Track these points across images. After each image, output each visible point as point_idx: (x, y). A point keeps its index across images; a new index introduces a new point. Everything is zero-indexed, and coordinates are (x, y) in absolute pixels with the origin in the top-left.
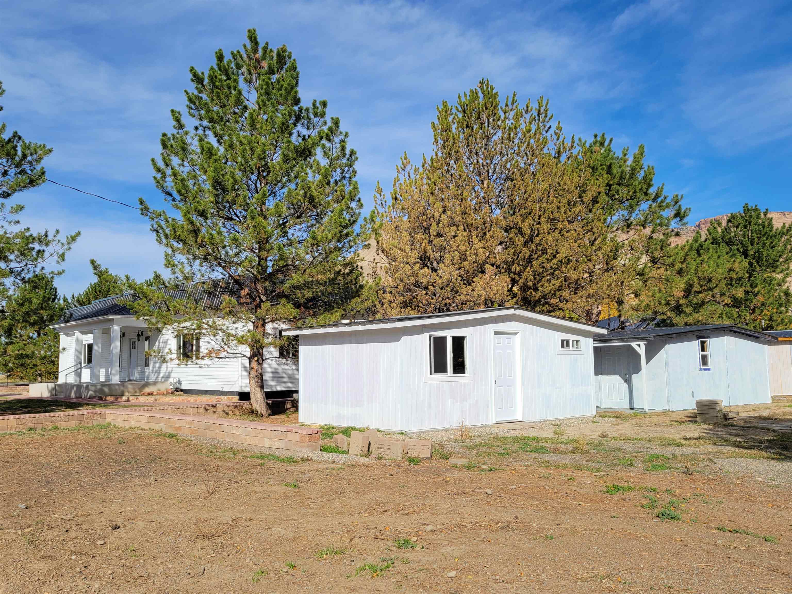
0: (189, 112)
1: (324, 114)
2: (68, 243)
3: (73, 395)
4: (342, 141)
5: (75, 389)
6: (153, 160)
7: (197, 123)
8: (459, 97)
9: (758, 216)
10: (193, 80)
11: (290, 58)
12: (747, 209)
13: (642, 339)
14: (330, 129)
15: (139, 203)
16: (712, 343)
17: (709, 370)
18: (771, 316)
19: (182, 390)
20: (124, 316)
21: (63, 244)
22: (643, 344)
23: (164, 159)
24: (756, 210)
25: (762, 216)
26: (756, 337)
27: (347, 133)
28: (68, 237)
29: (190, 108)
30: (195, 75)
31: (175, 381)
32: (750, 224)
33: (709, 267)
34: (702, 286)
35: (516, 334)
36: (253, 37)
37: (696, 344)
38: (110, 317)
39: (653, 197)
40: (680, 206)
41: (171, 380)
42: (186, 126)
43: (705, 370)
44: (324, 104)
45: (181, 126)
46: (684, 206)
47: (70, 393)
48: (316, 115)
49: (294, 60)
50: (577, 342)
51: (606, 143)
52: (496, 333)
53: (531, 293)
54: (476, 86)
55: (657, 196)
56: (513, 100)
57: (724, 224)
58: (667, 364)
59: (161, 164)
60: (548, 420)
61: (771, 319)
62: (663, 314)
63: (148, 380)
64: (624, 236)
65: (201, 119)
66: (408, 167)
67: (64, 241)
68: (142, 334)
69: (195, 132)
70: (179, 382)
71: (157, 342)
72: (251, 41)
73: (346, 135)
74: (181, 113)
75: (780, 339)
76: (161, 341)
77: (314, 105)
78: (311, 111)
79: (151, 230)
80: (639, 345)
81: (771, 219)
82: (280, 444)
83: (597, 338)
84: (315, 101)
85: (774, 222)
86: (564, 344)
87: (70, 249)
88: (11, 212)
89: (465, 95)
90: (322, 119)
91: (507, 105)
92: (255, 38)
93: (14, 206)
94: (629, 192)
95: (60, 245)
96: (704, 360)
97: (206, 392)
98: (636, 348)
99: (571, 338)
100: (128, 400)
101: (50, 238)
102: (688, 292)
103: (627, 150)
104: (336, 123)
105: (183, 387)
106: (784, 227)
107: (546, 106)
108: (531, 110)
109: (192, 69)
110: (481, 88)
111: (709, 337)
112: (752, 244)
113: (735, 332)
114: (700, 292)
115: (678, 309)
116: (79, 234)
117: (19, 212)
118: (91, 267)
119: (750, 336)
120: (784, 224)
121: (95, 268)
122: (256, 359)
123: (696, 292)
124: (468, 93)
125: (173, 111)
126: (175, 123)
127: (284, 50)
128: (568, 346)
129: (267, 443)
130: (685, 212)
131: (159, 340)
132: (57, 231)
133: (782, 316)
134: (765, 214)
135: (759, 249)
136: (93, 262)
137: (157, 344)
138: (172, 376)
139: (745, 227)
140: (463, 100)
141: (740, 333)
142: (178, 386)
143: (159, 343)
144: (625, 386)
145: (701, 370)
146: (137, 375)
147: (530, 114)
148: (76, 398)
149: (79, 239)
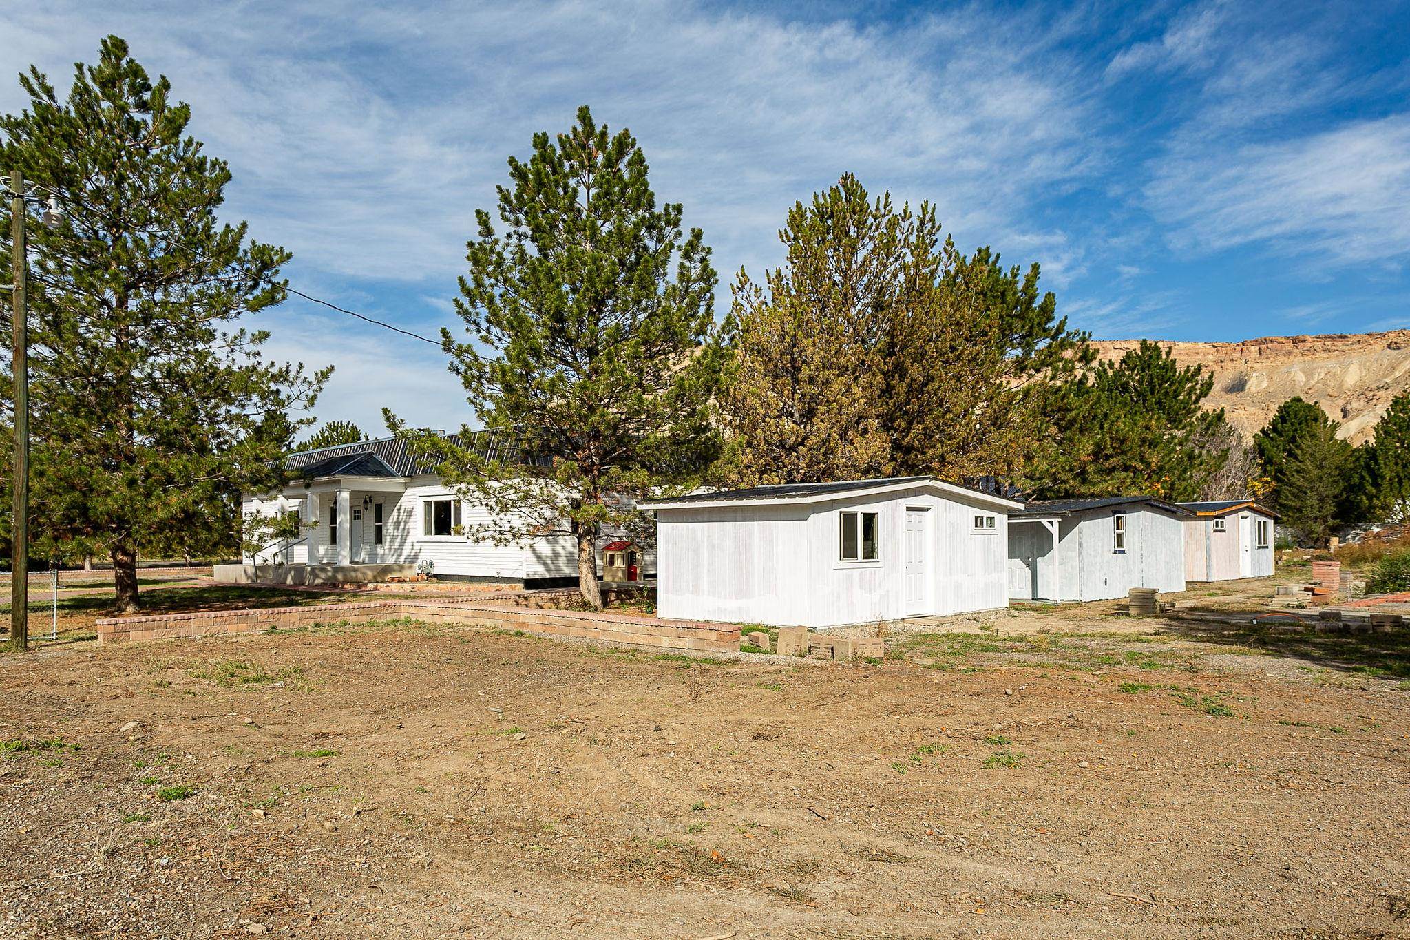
0: (502, 215)
1: (679, 220)
2: (319, 382)
3: (289, 581)
4: (703, 260)
5: (293, 573)
6: (461, 279)
7: (511, 229)
8: (816, 197)
9: (1159, 356)
10: (512, 175)
11: (633, 146)
12: (1144, 346)
13: (1056, 515)
14: (690, 244)
15: (440, 335)
16: (1130, 519)
17: (1123, 552)
18: (1173, 484)
19: (436, 576)
20: (354, 477)
21: (310, 383)
22: (1056, 521)
23: (475, 279)
24: (1156, 348)
25: (1164, 357)
26: (1174, 512)
27: (709, 249)
28: (316, 374)
29: (503, 209)
30: (516, 168)
31: (425, 563)
32: (1149, 366)
33: (1125, 425)
34: (1114, 448)
35: (928, 509)
36: (584, 116)
37: (1110, 521)
38: (339, 477)
39: (1052, 333)
40: (1088, 346)
41: (419, 562)
42: (496, 232)
43: (1120, 552)
44: (679, 209)
45: (488, 232)
46: (1093, 345)
47: (286, 579)
48: (668, 223)
49: (639, 149)
50: (991, 518)
51: (991, 260)
52: (909, 509)
53: (916, 456)
54: (836, 182)
55: (1059, 330)
56: (886, 202)
57: (1117, 365)
58: (1081, 545)
59: (471, 285)
60: (961, 614)
61: (1172, 488)
62: (1066, 482)
63: (382, 562)
64: (1014, 383)
65: (518, 223)
66: (748, 286)
67: (312, 378)
68: (371, 501)
69: (506, 241)
70: (431, 564)
71: (395, 511)
72: (584, 123)
73: (709, 251)
74: (490, 215)
75: (1198, 514)
76: (402, 511)
77: (666, 210)
78: (663, 218)
79: (449, 369)
80: (1051, 523)
81: (1174, 361)
82: (687, 644)
83: (1012, 514)
84: (667, 205)
85: (1177, 365)
86: (979, 521)
87: (321, 389)
88: (253, 341)
89: (824, 195)
90: (676, 230)
91: (877, 209)
92: (590, 119)
93: (256, 333)
94: (1023, 326)
95: (306, 384)
96: (1119, 539)
97: (472, 579)
98: (1048, 526)
99: (986, 514)
100: (376, 589)
101: (292, 374)
102: (1098, 454)
103: (1018, 270)
104: (698, 235)
105: (436, 571)
106: (1188, 370)
107: (932, 214)
108: (911, 216)
109: (512, 160)
110: (844, 185)
111: (1125, 513)
112: (1152, 393)
113: (1152, 506)
114: (1112, 456)
115: (1083, 476)
116: (331, 369)
117: (263, 341)
118: (383, 418)
119: (1167, 510)
120: (1188, 366)
121: (388, 419)
122: (588, 538)
123: (1106, 455)
124: (828, 192)
125: (478, 212)
126: (480, 228)
127: (626, 134)
128: (982, 524)
129: (666, 642)
130: (1093, 354)
131: (399, 509)
132: (301, 366)
133: (1184, 484)
134: (1168, 354)
135: (1160, 399)
136: (386, 411)
137: (395, 513)
138: (421, 558)
139: (1143, 370)
140: (821, 200)
141: (1159, 507)
142: (429, 570)
143: (399, 513)
144: (1028, 573)
145: (1115, 552)
146: (363, 555)
147: (908, 223)
148: (295, 584)
149: (332, 376)
